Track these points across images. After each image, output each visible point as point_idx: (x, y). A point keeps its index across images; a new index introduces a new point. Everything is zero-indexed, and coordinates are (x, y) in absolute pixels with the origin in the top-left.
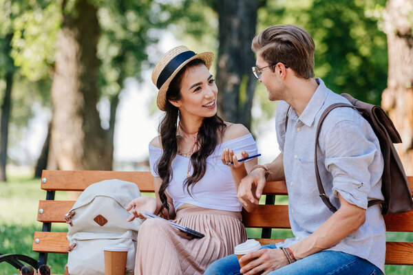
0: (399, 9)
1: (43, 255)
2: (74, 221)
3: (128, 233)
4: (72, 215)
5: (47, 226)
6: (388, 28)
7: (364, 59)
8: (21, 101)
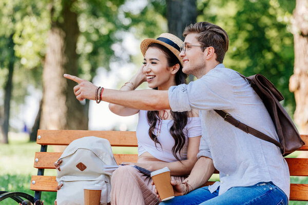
0: (302, 15)
1: (38, 192)
2: (62, 167)
3: (102, 176)
4: (60, 163)
5: (41, 171)
6: (294, 30)
7: (276, 55)
8: (20, 84)
